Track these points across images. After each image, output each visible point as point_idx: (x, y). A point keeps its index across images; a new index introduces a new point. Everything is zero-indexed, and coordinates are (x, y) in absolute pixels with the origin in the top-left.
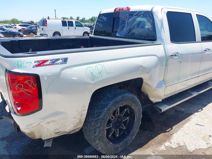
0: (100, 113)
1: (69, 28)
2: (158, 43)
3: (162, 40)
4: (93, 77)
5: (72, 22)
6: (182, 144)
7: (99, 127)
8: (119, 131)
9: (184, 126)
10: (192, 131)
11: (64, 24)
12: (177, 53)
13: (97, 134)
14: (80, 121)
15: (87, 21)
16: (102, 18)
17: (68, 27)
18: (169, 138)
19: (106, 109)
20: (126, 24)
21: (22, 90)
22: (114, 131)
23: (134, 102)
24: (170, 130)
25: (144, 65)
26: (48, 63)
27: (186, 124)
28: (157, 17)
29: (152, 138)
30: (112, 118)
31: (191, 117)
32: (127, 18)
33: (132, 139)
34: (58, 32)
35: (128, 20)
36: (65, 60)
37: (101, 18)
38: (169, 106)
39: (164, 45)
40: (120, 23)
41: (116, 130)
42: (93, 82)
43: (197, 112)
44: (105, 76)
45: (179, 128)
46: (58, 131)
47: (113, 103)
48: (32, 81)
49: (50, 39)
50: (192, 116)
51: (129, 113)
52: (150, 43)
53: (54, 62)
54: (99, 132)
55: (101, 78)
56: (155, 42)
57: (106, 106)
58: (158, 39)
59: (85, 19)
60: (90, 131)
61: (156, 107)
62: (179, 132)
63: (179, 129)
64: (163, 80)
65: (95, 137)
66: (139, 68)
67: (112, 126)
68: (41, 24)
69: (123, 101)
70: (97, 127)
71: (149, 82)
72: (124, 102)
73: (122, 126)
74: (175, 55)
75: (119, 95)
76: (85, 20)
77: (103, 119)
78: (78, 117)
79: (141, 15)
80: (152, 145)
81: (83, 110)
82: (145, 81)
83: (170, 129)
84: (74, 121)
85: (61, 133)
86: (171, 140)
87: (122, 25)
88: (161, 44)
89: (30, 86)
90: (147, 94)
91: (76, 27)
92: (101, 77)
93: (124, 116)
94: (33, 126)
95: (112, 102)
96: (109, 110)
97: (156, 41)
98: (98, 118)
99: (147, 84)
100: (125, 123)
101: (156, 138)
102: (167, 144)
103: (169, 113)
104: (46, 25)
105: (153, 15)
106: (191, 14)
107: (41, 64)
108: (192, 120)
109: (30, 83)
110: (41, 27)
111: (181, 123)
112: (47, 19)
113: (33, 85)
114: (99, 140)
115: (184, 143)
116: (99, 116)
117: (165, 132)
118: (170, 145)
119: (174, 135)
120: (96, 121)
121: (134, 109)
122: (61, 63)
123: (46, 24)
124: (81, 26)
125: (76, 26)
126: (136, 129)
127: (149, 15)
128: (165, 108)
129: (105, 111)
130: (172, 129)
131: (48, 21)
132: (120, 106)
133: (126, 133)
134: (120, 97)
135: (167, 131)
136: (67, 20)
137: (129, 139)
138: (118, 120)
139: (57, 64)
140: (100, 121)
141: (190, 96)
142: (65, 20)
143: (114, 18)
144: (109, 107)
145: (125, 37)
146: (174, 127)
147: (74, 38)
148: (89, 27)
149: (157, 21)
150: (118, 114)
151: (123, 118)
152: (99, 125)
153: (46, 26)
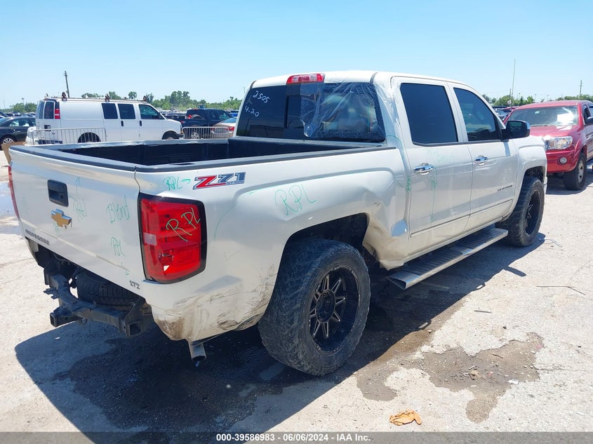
0: (300, 282)
1: (122, 122)
2: (389, 146)
3: (396, 139)
4: (287, 209)
5: (131, 106)
6: (453, 345)
7: (298, 309)
8: (329, 324)
9: (453, 317)
10: (469, 323)
11: (109, 111)
12: (427, 165)
13: (296, 323)
14: (264, 300)
15: (159, 104)
16: (258, 96)
17: (119, 120)
18: (426, 338)
19: (309, 274)
20: (317, 111)
21: (177, 230)
22: (321, 325)
23: (356, 262)
24: (427, 325)
25: (371, 188)
26: (215, 181)
27: (456, 313)
28: (384, 94)
29: (392, 342)
30: (317, 296)
31: (463, 299)
32: (317, 96)
33: (354, 343)
34: (94, 134)
35: (321, 101)
36: (241, 177)
37: (254, 96)
38: (420, 275)
39: (401, 149)
40: (302, 108)
41: (324, 323)
42: (287, 219)
43: (475, 289)
44: (306, 208)
45: (443, 321)
46: (223, 319)
47: (321, 261)
48: (193, 214)
49: (144, 145)
50: (466, 298)
51: (344, 289)
52: (374, 146)
53: (224, 180)
54: (299, 320)
55: (301, 212)
56: (383, 145)
57: (309, 268)
58: (387, 138)
59: (152, 97)
60: (278, 322)
61: (394, 280)
62: (444, 327)
63: (443, 323)
64: (405, 220)
65: (291, 332)
66: (362, 194)
67: (317, 315)
68: (41, 114)
69: (337, 259)
70: (295, 310)
71: (380, 224)
72: (339, 261)
73: (334, 316)
74: (424, 169)
75: (329, 246)
76: (154, 100)
77: (305, 294)
78: (260, 289)
79: (349, 90)
80: (396, 353)
81: (271, 276)
82: (372, 220)
83: (427, 323)
84: (253, 298)
85: (228, 325)
86: (432, 342)
87: (307, 111)
88: (395, 148)
89: (190, 223)
90: (375, 252)
91: (143, 121)
92: (300, 209)
93: (338, 294)
94: (187, 304)
95: (319, 259)
96: (314, 275)
97: (385, 141)
98: (295, 293)
99: (376, 228)
100: (339, 309)
101: (402, 342)
102: (425, 348)
103: (417, 297)
104: (58, 115)
105: (374, 91)
106: (443, 87)
107: (205, 183)
108: (466, 304)
109: (189, 216)
110: (41, 122)
111: (445, 312)
112: (59, 100)
113: (194, 222)
114: (299, 338)
115: (458, 343)
116: (297, 288)
117: (417, 329)
118: (432, 349)
119: (436, 333)
120: (291, 298)
121: (356, 277)
122: (236, 183)
123: (58, 112)
124: (158, 117)
125: (142, 118)
126: (360, 322)
127: (367, 91)
128: (412, 281)
129: (308, 278)
130: (429, 323)
131: (62, 104)
132: (332, 270)
133: (342, 331)
134: (332, 251)
135: (421, 327)
136: (116, 103)
137: (350, 341)
138: (324, 303)
139: (229, 184)
140: (300, 298)
141: (458, 255)
142: (111, 102)
143: (288, 98)
144: (314, 269)
145: (316, 136)
146: (433, 320)
147: (196, 142)
148: (175, 118)
149: (385, 102)
150: (326, 288)
151: (336, 298)
152: (298, 305)
153: (58, 117)
